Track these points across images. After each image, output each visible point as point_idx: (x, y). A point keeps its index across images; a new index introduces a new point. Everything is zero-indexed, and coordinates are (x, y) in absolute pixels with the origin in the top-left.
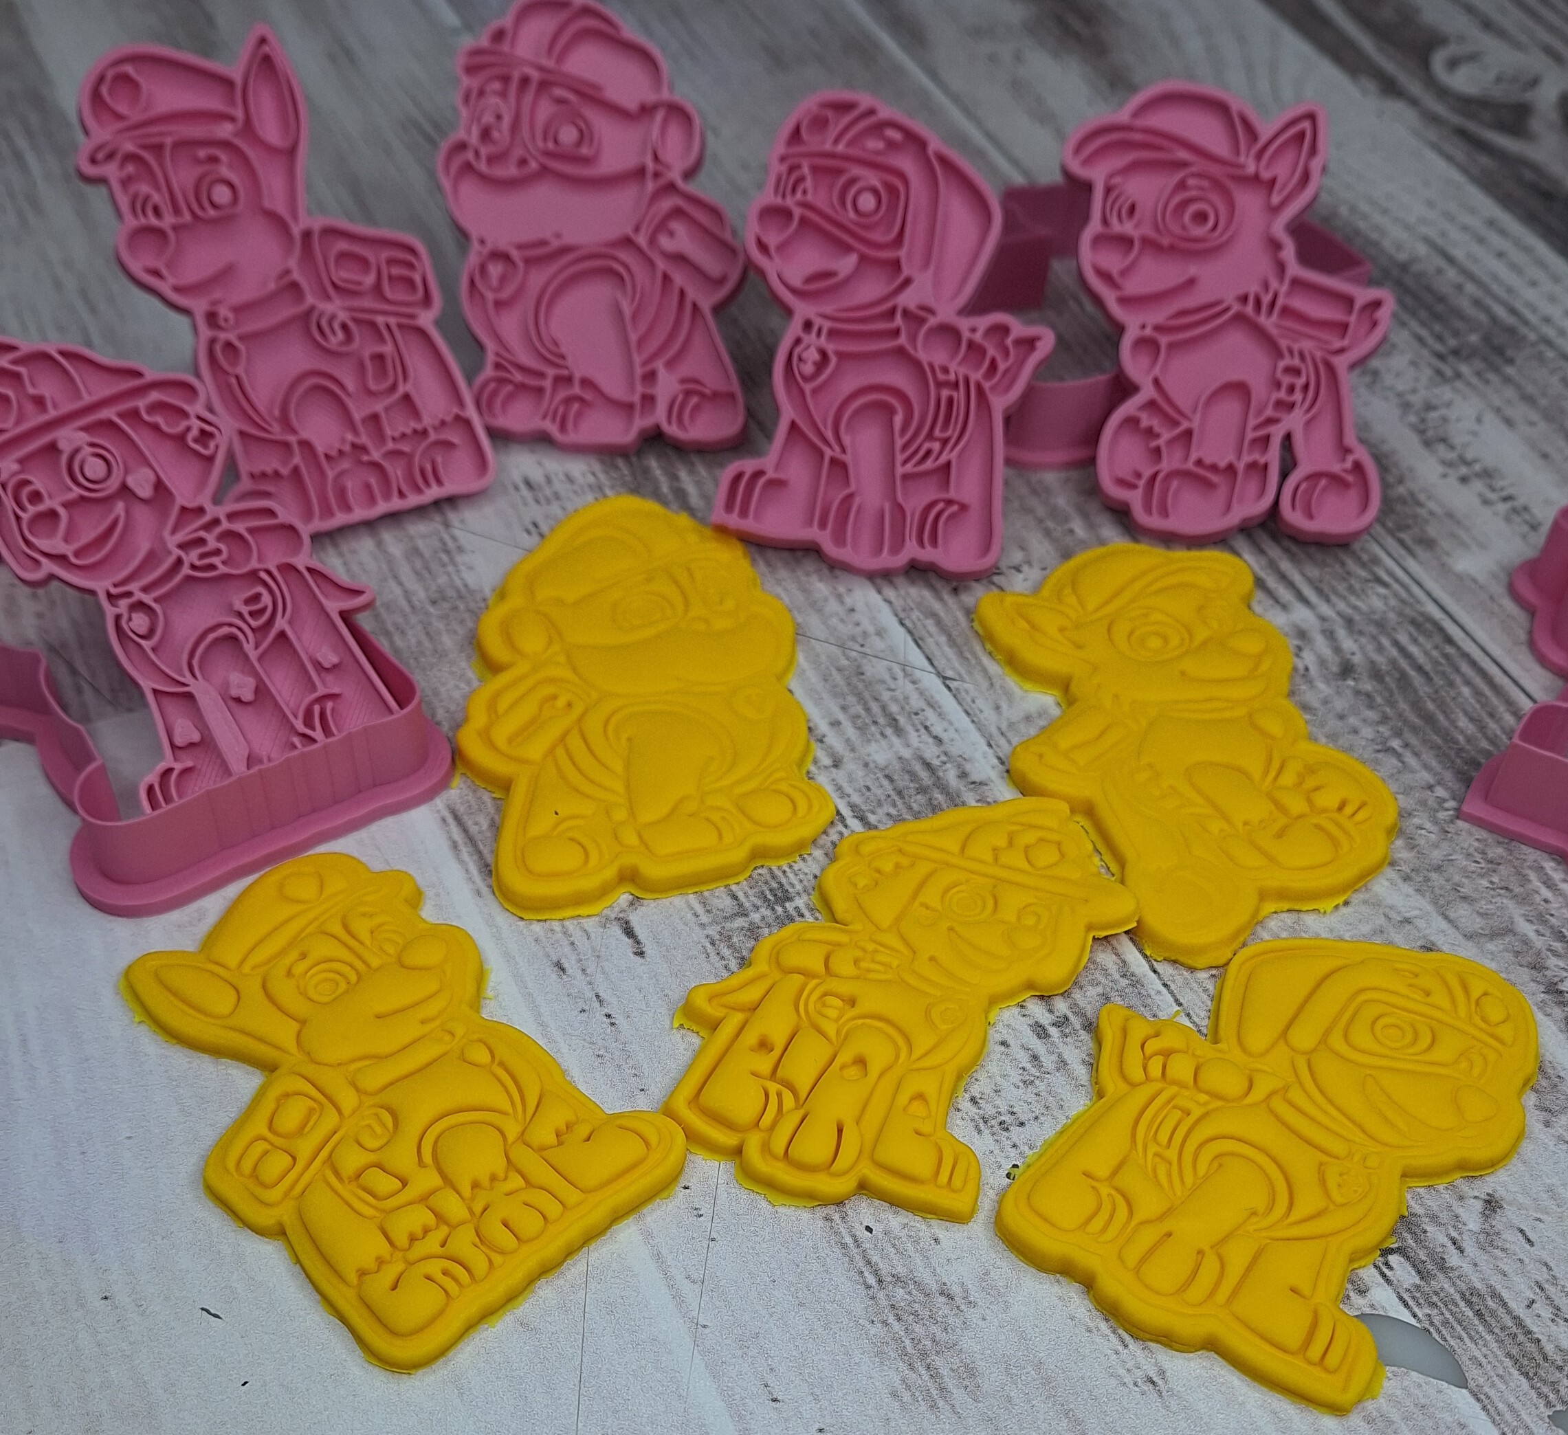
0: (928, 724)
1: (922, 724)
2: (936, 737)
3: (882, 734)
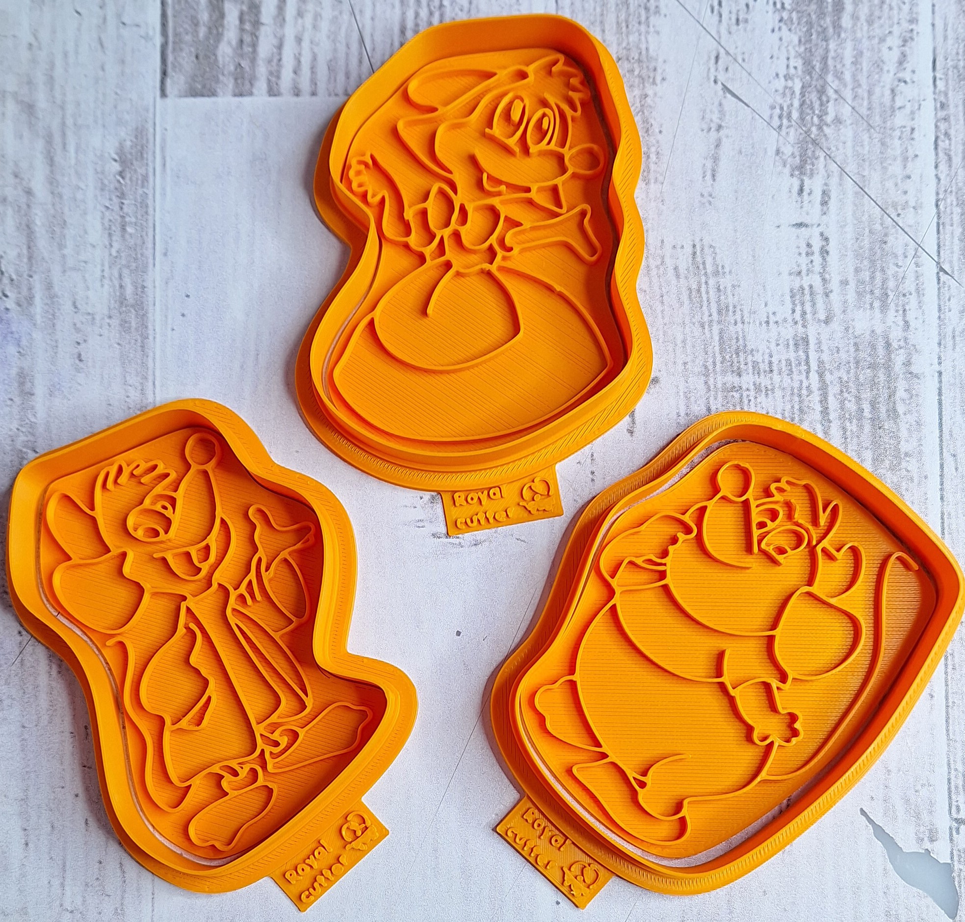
0: (907, 308)
1: (903, 306)
2: (906, 322)
3: (871, 304)
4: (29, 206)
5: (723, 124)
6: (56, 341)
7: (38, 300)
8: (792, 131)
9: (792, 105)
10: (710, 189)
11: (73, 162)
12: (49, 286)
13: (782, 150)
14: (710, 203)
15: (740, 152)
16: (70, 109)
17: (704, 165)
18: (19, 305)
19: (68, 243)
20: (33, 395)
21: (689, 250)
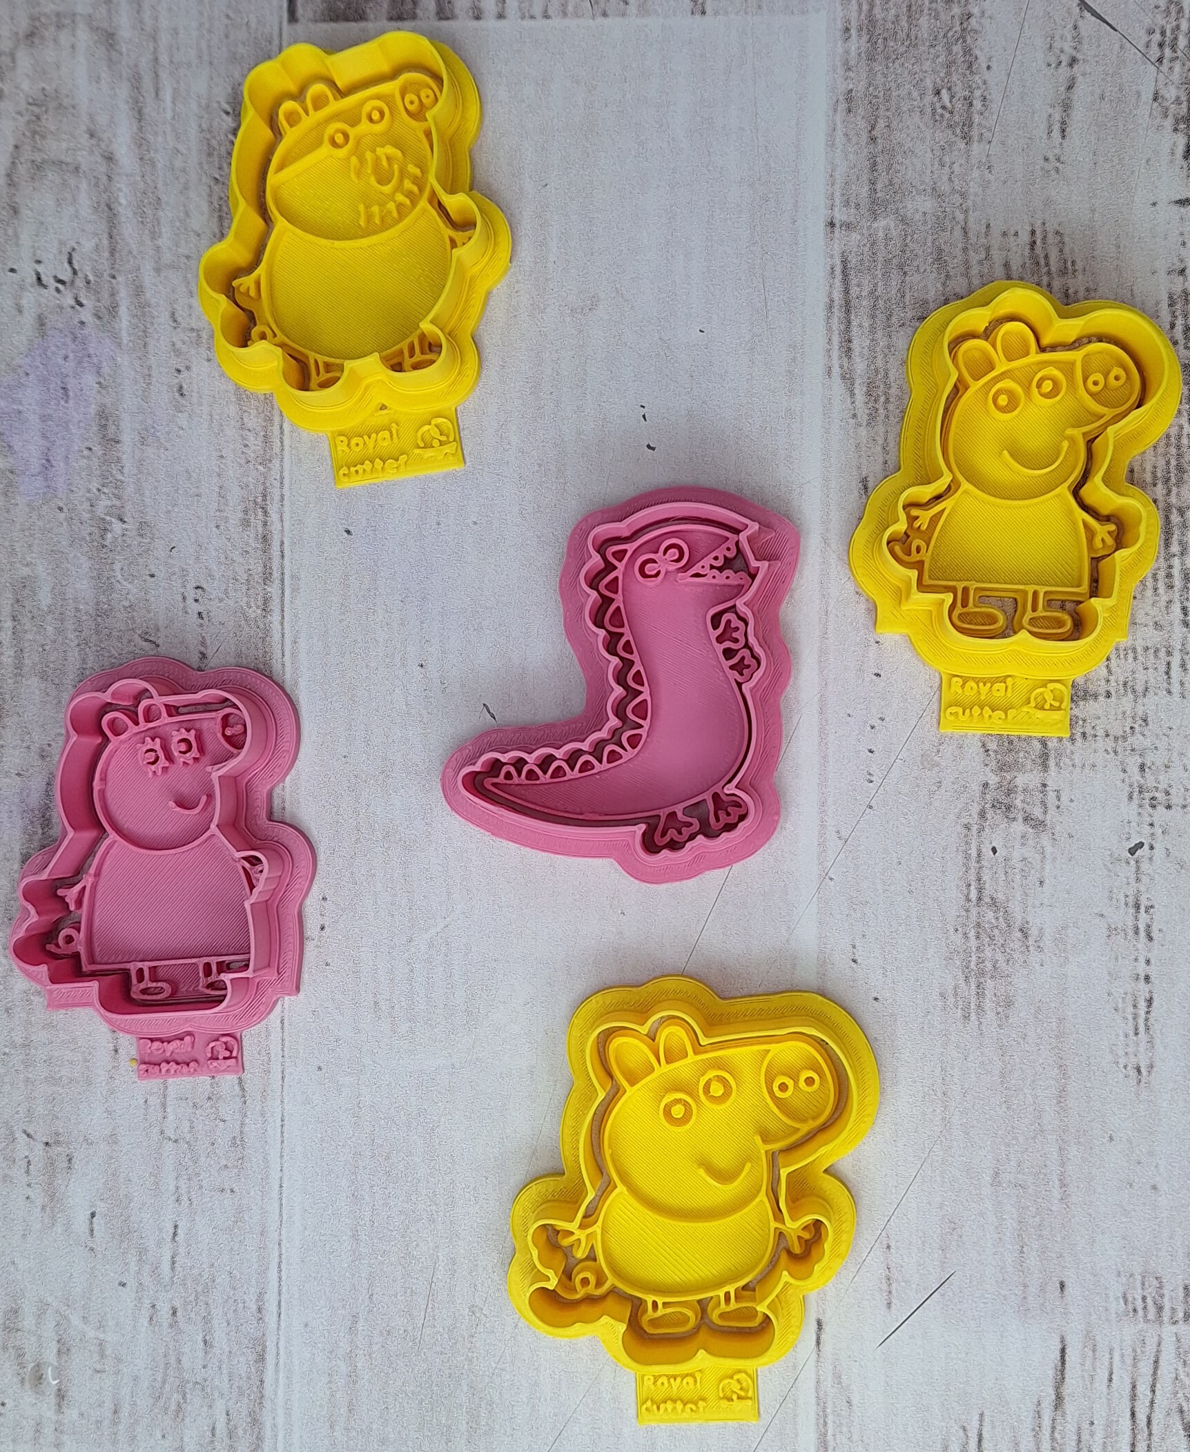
4: (110, 178)
5: (1079, 56)
6: (150, 368)
7: (123, 310)
8: (1177, 67)
9: (1178, 27)
10: (1057, 151)
11: (169, 115)
12: (138, 291)
13: (1162, 92)
14: (1057, 170)
15: (1102, 97)
16: (164, 39)
17: (1050, 116)
18: (99, 318)
19: (164, 230)
20: (118, 442)
21: (1025, 237)
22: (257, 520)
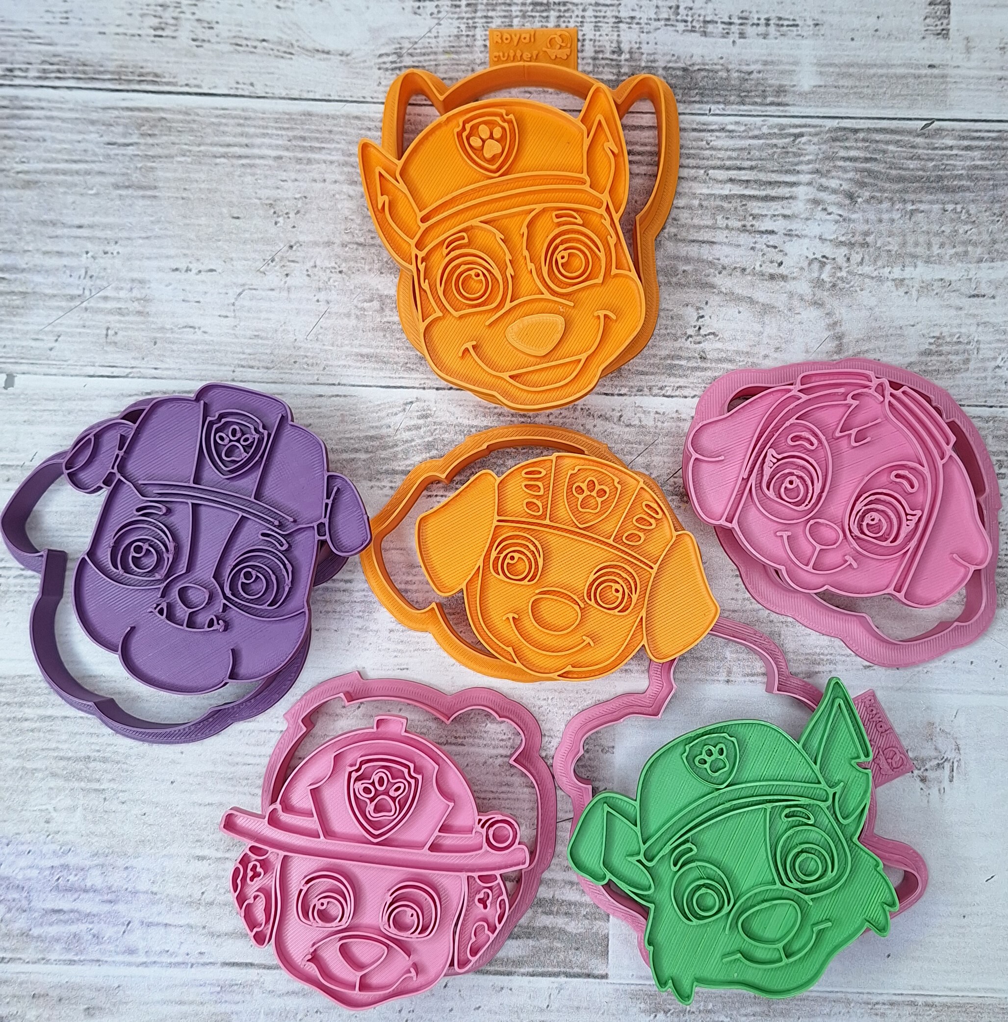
22: (881, 1009)
